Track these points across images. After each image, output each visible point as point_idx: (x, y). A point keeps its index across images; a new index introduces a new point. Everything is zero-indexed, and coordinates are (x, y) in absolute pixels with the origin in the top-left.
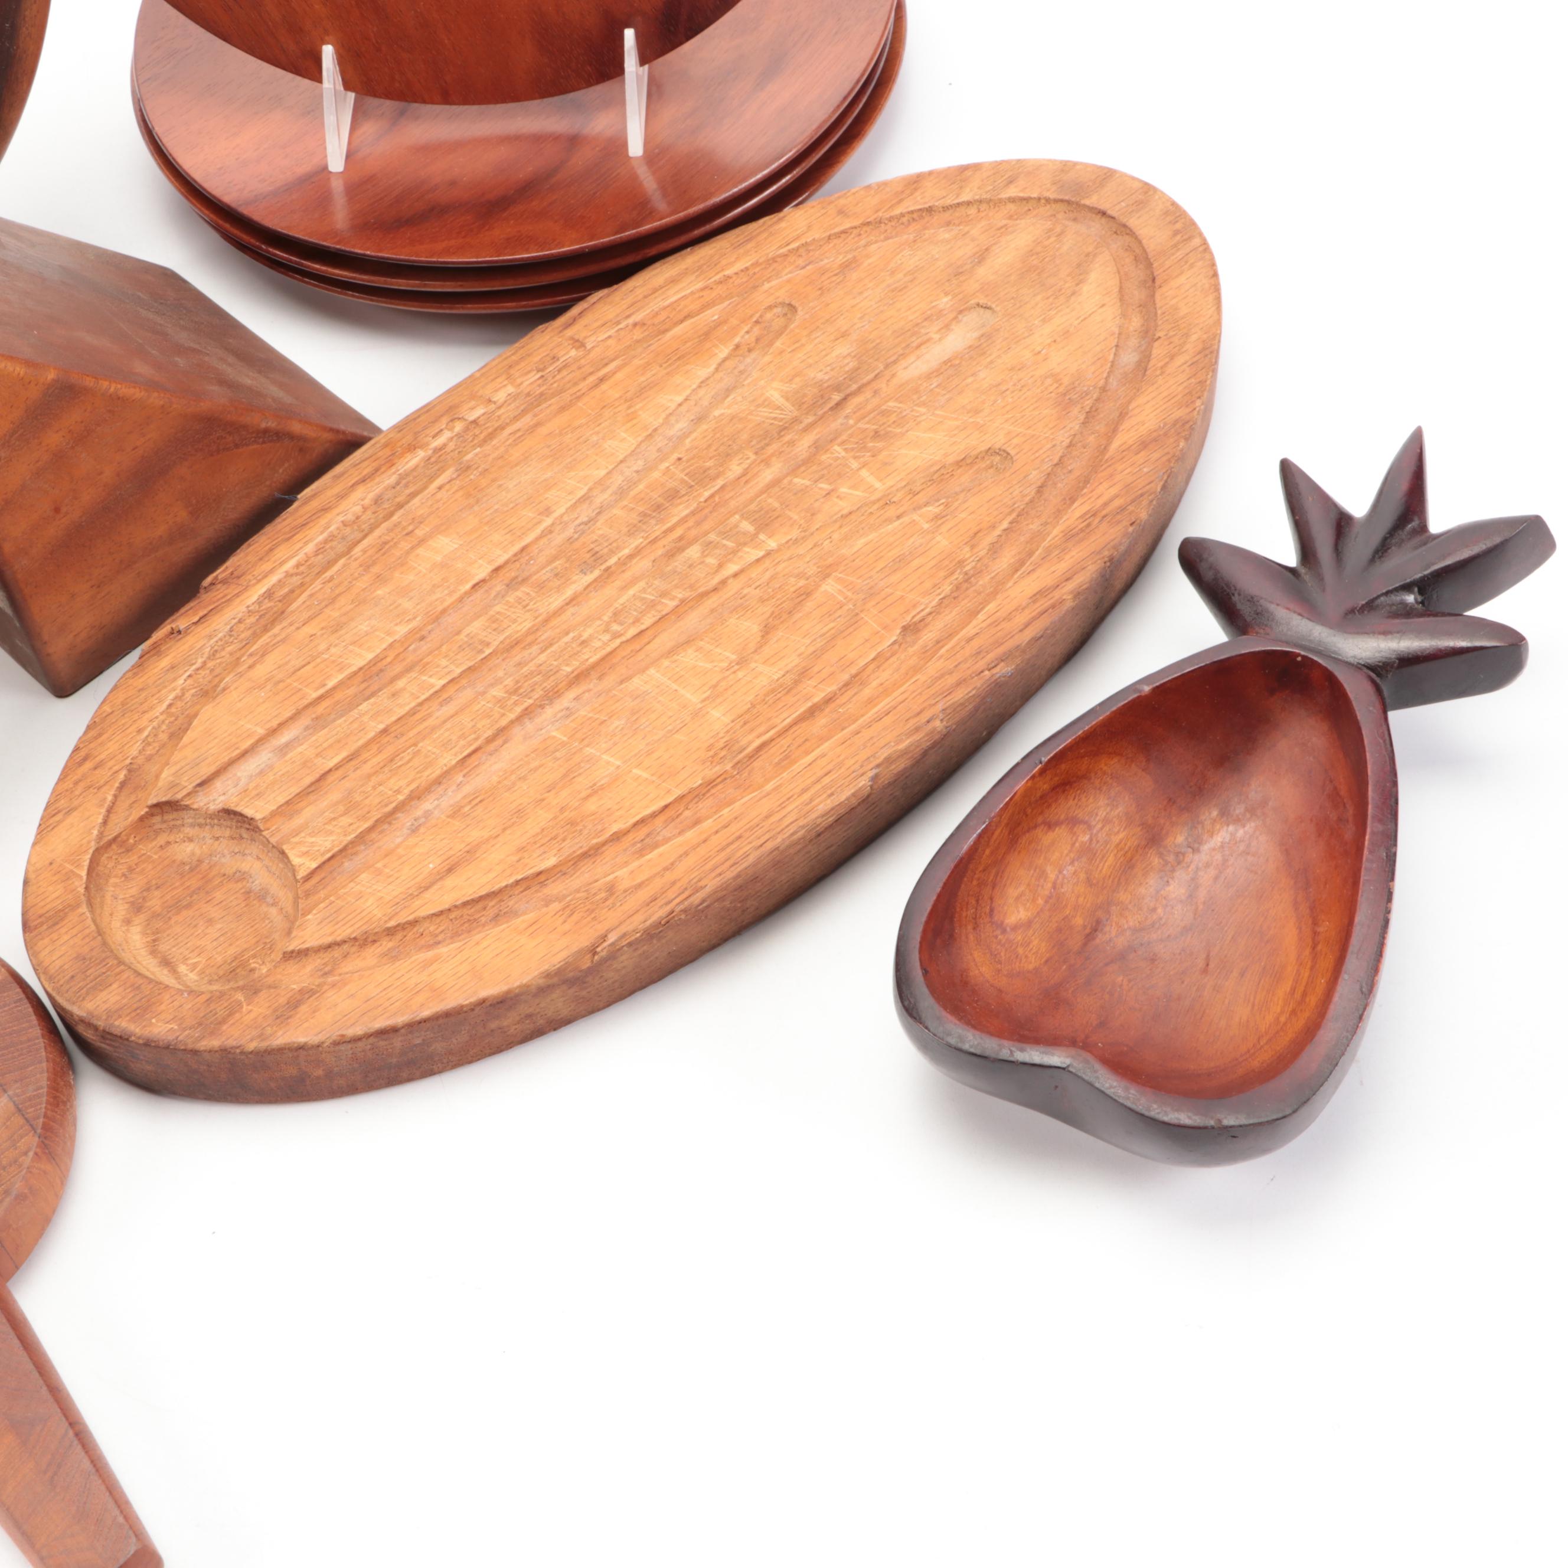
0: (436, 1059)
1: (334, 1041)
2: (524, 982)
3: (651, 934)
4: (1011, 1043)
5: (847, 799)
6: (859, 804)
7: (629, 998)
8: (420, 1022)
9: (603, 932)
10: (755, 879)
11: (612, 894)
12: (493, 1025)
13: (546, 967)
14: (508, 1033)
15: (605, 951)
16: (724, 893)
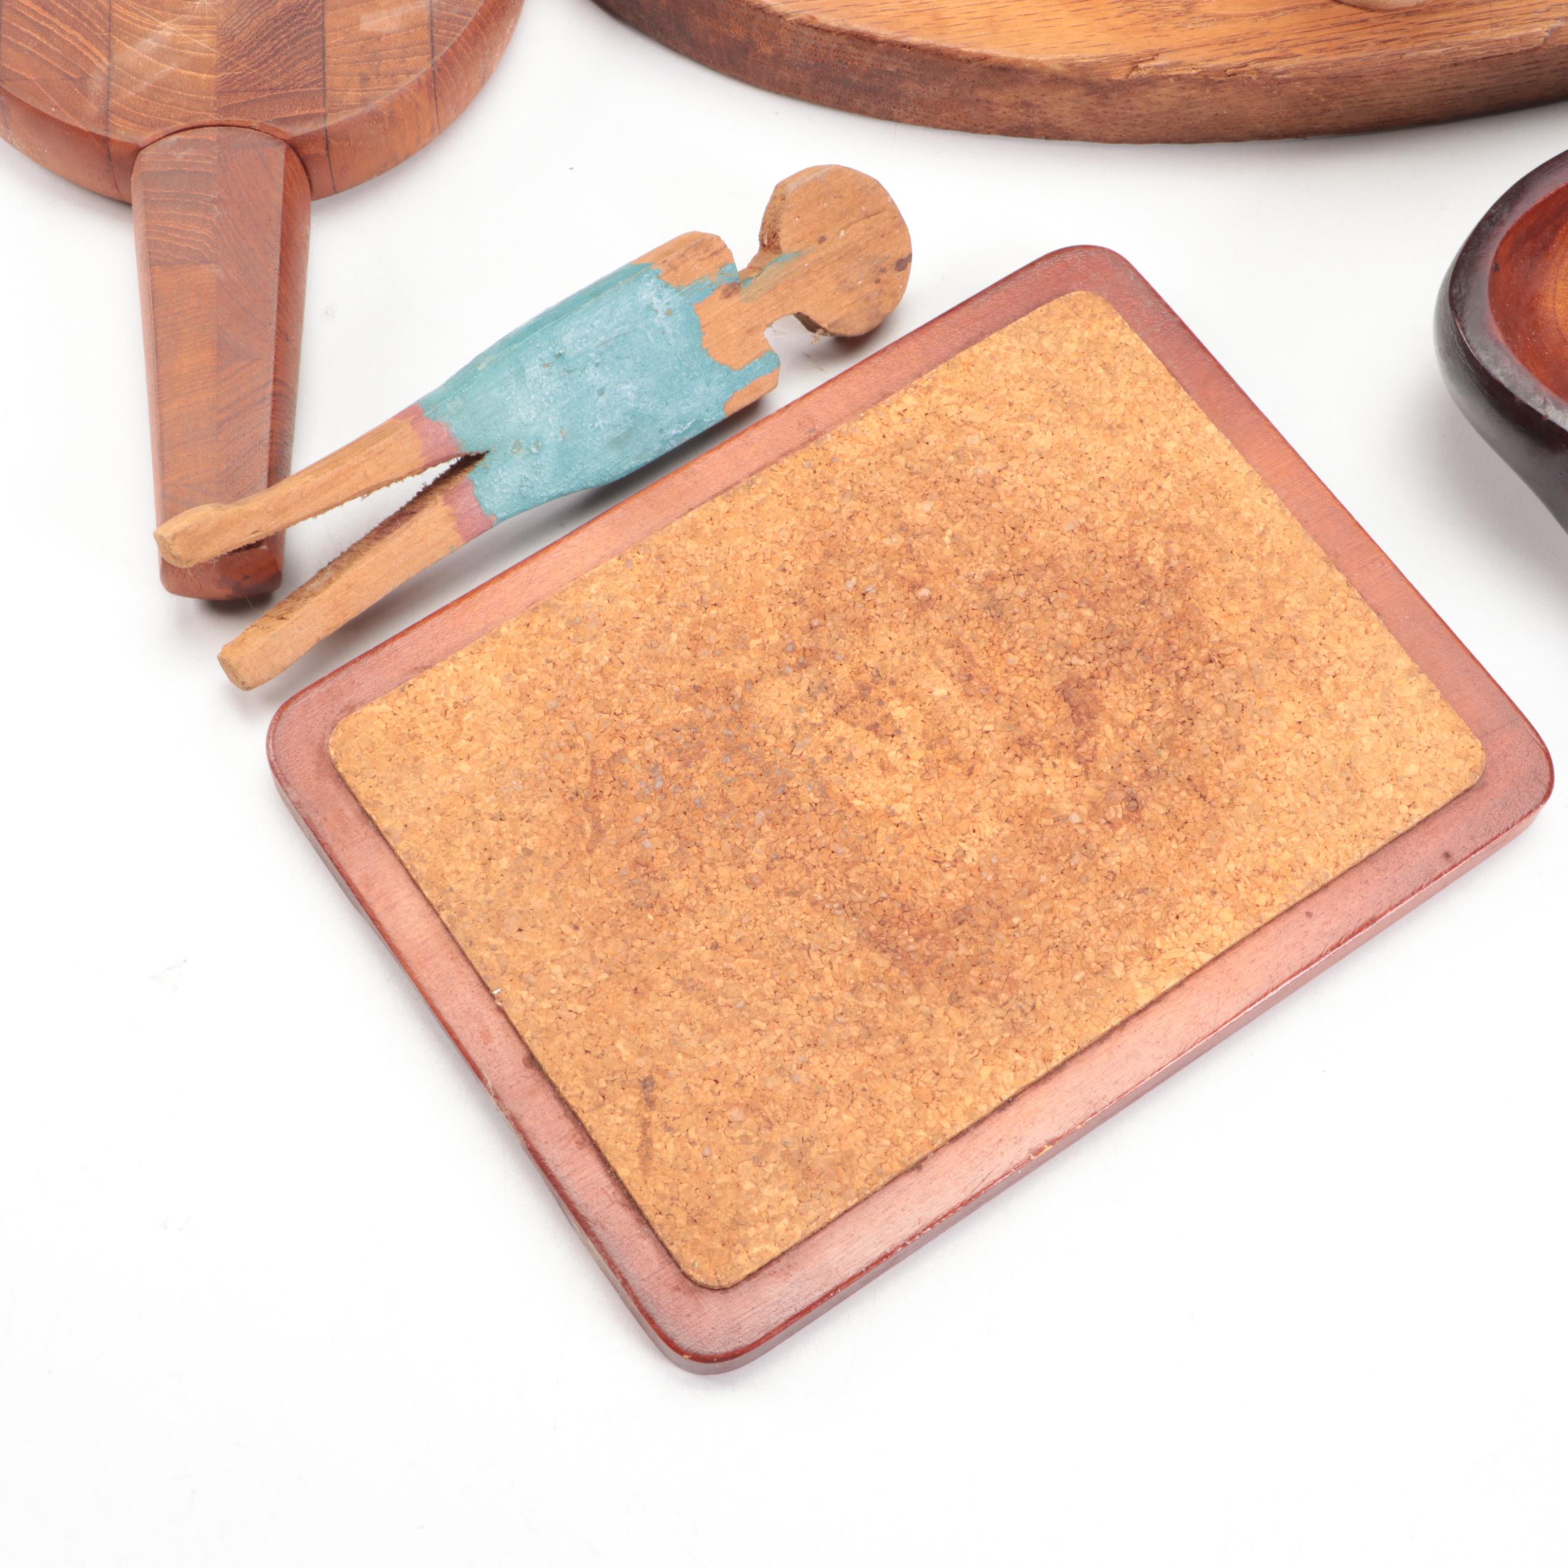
0: (902, 101)
1: (801, 20)
2: (1041, 59)
3: (1207, 80)
4: (1550, 392)
5: (1511, 39)
6: (1521, 52)
7: (1145, 146)
8: (904, 46)
9: (1155, 48)
10: (1357, 77)
11: (1188, 12)
12: (982, 93)
13: (1073, 55)
14: (994, 113)
15: (1148, 70)
16: (1315, 74)
